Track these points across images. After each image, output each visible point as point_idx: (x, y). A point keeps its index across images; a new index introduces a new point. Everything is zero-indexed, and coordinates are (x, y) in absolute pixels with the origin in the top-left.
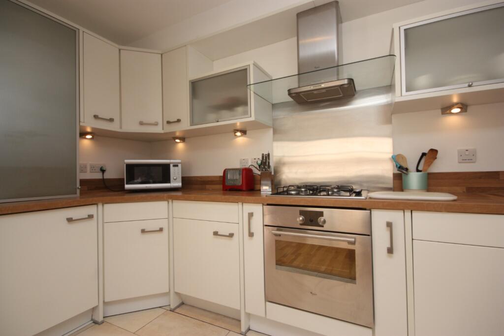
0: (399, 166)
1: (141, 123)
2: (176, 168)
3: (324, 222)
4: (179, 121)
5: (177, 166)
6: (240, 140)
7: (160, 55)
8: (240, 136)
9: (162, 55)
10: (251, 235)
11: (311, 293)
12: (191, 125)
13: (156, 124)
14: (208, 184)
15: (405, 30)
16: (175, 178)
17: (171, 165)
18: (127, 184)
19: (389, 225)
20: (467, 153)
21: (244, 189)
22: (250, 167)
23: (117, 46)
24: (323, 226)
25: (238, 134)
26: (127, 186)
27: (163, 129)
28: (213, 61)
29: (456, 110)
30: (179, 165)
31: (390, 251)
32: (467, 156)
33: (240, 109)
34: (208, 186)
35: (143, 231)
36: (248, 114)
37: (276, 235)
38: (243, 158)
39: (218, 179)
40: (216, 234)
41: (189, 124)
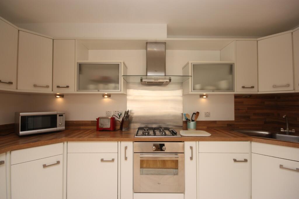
0: (186, 118)
1: (35, 86)
2: (61, 117)
3: (165, 149)
4: (68, 87)
5: (62, 115)
6: (106, 100)
7: (52, 40)
8: (106, 98)
9: (53, 40)
10: (126, 158)
11: (158, 183)
12: (77, 91)
13: (48, 87)
14: (82, 126)
15: (193, 65)
16: (60, 124)
17: (58, 116)
18: (21, 131)
19: (191, 148)
20: (207, 113)
21: (111, 130)
22: (113, 116)
23: (16, 27)
24: (164, 151)
25: (106, 97)
26: (21, 133)
27: (52, 91)
28: (88, 50)
29: (205, 97)
30: (63, 115)
31: (191, 158)
32: (207, 115)
33: (112, 85)
34: (82, 127)
35: (45, 166)
36: (119, 89)
37: (141, 157)
38: (108, 111)
39: (90, 123)
40: (102, 160)
41: (76, 90)
